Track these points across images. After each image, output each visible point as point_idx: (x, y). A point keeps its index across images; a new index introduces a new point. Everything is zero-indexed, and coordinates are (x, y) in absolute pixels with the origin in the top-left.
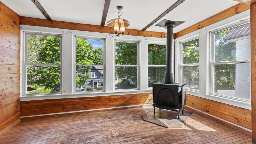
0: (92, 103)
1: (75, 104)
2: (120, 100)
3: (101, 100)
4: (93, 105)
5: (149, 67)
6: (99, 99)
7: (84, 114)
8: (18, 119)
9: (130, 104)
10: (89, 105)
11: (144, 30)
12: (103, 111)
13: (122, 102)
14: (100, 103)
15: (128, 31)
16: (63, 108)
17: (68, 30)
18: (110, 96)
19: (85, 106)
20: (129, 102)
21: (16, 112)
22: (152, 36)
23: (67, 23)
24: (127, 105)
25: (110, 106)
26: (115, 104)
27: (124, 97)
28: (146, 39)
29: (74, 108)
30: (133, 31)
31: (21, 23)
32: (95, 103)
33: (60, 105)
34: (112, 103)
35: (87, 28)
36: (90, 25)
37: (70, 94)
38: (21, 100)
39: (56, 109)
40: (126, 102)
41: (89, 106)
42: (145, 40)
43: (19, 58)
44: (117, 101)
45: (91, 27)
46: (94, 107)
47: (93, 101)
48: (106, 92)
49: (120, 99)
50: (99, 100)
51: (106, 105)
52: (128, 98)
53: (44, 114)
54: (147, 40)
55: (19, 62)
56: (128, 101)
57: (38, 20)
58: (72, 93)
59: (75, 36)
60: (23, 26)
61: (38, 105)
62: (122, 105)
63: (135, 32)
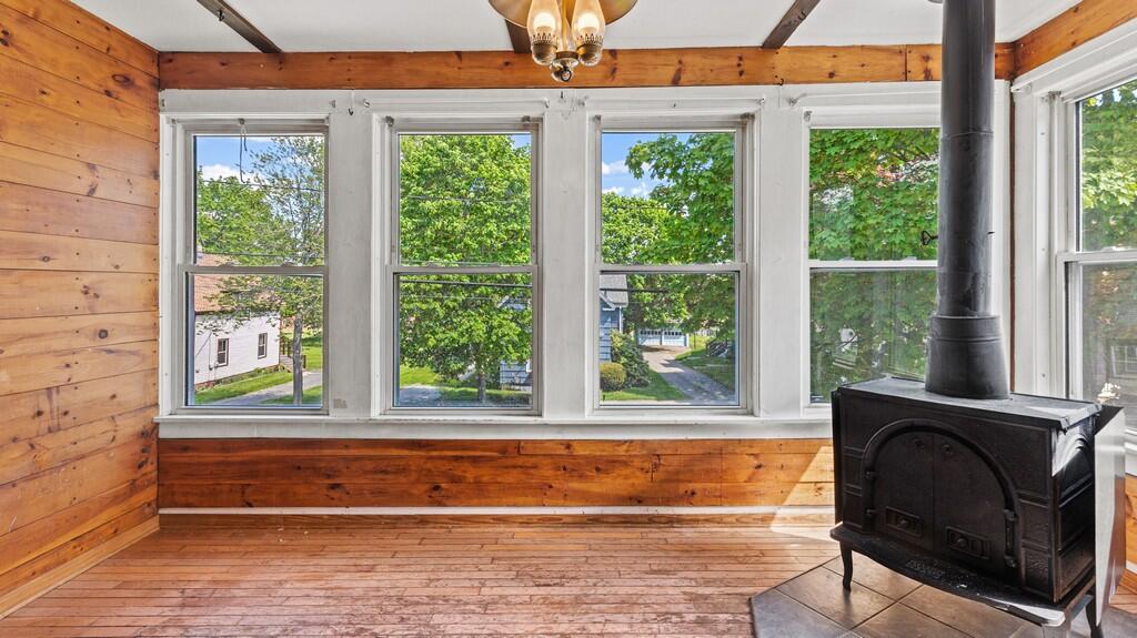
0: (471, 473)
1: (385, 472)
2: (627, 471)
3: (520, 461)
4: (478, 484)
5: (816, 276)
6: (509, 453)
7: (429, 530)
9: (689, 498)
10: (455, 480)
11: (775, 42)
12: (527, 521)
13: (639, 481)
14: (511, 477)
15: (674, 59)
16: (334, 487)
17: (354, 93)
18: (568, 445)
19: (437, 488)
20: (682, 488)
21: (134, 488)
22: (831, 75)
23: (350, 55)
24: (667, 502)
25: (567, 497)
26: (595, 487)
27: (654, 454)
28: (792, 102)
29: (381, 492)
30: (707, 61)
31: (160, 84)
32: (486, 474)
33: (317, 471)
34: (576, 485)
35: (445, 70)
36: (459, 54)
37: (363, 417)
38: (164, 433)
39: (302, 490)
40: (662, 481)
41: (454, 488)
42: (786, 107)
43: (154, 241)
44: (607, 472)
45: (466, 62)
46: (480, 493)
47: (475, 460)
48: (547, 418)
49: (625, 464)
50: (510, 462)
51: (543, 492)
52: (675, 461)
53: (250, 505)
54: (796, 108)
55: (155, 259)
56: (674, 478)
57: (226, 58)
58: (375, 413)
59: (390, 120)
60: (168, 95)
61: (228, 464)
62: (640, 502)
63: (718, 62)
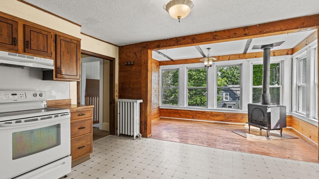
0: (198, 115)
1: (186, 114)
2: (220, 117)
3: (205, 114)
4: (199, 116)
6: (203, 113)
7: (192, 122)
8: (159, 117)
9: (231, 121)
10: (196, 116)
11: (245, 53)
12: (206, 122)
13: (223, 118)
14: (204, 116)
15: (229, 56)
16: (180, 116)
17: (183, 65)
18: (212, 112)
19: (193, 117)
20: (229, 120)
21: (158, 114)
22: (256, 57)
23: (182, 60)
24: (227, 121)
25: (211, 119)
26: (216, 118)
27: (225, 114)
28: (249, 61)
29: (186, 117)
30: (234, 56)
31: (160, 65)
32: (200, 115)
33: (178, 113)
34: (213, 118)
35: (194, 61)
36: (196, 58)
37: (184, 107)
38: (160, 108)
39: (176, 116)
40: (226, 118)
41: (196, 117)
42: (248, 62)
43: (159, 84)
44: (218, 116)
45: (197, 60)
46: (199, 118)
47: (198, 113)
48: (208, 108)
49: (220, 115)
50: (203, 114)
51: (208, 118)
52: (228, 116)
53: (170, 117)
54: (249, 62)
55: (159, 86)
56: (228, 118)
57: (167, 61)
58: (185, 106)
59: (187, 68)
60: (161, 66)
61: (167, 112)
62: (223, 121)
63: (236, 56)
